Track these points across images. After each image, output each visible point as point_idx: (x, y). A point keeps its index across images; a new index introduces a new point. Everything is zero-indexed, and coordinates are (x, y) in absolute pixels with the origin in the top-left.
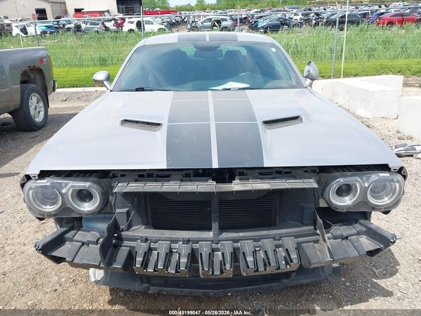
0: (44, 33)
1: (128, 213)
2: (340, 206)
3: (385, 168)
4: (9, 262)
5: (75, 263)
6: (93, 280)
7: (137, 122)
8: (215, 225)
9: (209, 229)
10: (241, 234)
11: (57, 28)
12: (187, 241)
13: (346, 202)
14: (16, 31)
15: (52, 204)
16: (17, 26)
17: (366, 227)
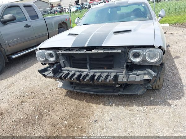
0: (77, 10)
1: (64, 62)
2: (135, 62)
3: (153, 47)
4: (41, 82)
5: (48, 76)
6: (59, 86)
7: (73, 34)
8: (88, 67)
9: (87, 68)
10: (98, 71)
11: (81, 8)
12: (80, 71)
13: (137, 60)
14: (67, 10)
15: (43, 58)
16: (67, 9)
17: (148, 71)
